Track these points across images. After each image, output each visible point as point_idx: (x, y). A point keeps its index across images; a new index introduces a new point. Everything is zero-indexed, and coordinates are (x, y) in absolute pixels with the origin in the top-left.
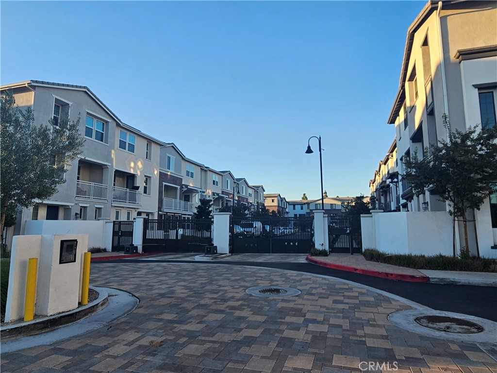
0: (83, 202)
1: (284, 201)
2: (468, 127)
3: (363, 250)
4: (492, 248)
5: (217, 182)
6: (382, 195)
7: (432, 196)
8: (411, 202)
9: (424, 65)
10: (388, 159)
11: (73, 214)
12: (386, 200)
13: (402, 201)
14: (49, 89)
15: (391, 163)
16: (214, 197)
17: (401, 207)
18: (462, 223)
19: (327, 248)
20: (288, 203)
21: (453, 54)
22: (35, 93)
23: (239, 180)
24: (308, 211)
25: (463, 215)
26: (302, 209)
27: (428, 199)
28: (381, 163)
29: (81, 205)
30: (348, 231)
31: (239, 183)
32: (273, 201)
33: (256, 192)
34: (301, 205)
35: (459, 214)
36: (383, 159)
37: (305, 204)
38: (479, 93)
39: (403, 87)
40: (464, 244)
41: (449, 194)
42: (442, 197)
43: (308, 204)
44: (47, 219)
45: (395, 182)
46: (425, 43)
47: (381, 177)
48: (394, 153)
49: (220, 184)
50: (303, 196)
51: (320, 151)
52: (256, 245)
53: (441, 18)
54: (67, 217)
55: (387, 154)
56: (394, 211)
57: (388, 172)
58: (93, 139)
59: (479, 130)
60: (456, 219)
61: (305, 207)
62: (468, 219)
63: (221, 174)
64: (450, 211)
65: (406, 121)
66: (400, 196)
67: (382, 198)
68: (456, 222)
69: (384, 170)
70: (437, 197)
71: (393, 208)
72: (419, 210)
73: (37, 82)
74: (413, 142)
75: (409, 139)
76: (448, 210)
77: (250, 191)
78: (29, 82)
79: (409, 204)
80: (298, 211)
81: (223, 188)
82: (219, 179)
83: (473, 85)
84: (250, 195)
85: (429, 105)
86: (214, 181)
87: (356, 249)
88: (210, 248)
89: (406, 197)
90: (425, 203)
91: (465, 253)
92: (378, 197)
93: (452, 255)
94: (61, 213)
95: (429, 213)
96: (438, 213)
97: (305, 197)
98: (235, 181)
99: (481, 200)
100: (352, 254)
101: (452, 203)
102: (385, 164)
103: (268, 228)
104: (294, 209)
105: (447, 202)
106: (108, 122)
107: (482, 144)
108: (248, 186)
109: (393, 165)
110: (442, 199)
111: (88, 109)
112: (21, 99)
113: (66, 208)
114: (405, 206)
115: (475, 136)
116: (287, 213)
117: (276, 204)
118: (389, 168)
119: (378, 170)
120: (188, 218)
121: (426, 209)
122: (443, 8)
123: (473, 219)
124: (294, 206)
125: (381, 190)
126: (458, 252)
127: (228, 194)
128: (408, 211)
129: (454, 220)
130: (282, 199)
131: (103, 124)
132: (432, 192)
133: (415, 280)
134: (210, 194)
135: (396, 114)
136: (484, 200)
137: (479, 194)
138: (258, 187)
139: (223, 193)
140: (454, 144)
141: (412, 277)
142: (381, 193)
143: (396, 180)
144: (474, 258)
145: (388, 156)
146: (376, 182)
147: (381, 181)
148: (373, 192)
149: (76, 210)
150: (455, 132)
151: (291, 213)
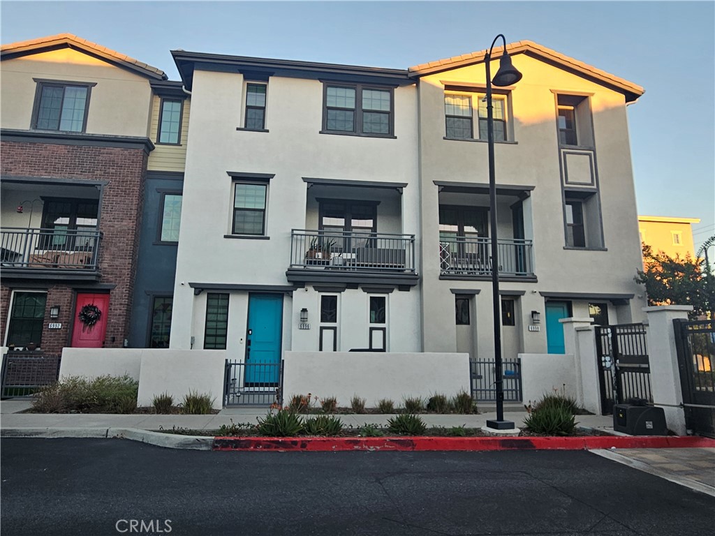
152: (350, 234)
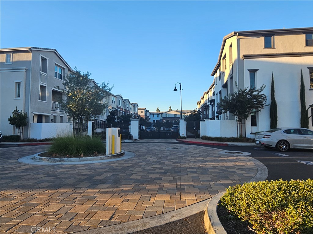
0: (55, 113)
1: (148, 112)
2: (245, 87)
3: (201, 136)
4: (251, 134)
5: (114, 101)
6: (205, 110)
7: (230, 113)
8: (220, 115)
9: (230, 56)
10: (209, 92)
11: (50, 120)
12: (206, 113)
13: (216, 114)
14: (38, 51)
15: (211, 93)
16: (113, 110)
17: (216, 117)
18: (241, 124)
19: (185, 136)
20: (150, 113)
21: (241, 56)
22: (32, 54)
23: (126, 100)
24: (162, 118)
25: (241, 121)
26: (158, 117)
27: (228, 115)
28: (205, 93)
29: (54, 115)
30: (195, 128)
31: (126, 101)
32: (142, 112)
33: (134, 107)
34: (157, 114)
35: (240, 121)
36: (206, 91)
37: (160, 114)
38: (250, 73)
39: (220, 61)
40: (241, 133)
41: (236, 114)
42: (234, 114)
43: (162, 114)
44: (45, 122)
45: (212, 104)
46: (231, 46)
47: (204, 101)
48: (212, 89)
49: (116, 102)
50: (157, 109)
51: (181, 90)
52: (152, 135)
53: (238, 39)
54: (47, 121)
55: (209, 89)
56: (211, 119)
57: (208, 99)
58: (58, 78)
59: (248, 89)
60: (239, 123)
61: (160, 116)
62: (243, 123)
63: (116, 96)
64: (237, 120)
65: (220, 77)
66: (215, 112)
67: (205, 112)
68: (239, 124)
69: (206, 97)
70: (232, 114)
71: (210, 117)
72: (224, 119)
73: (33, 48)
74: (223, 88)
75: (221, 86)
76: (236, 120)
77: (131, 106)
78: (30, 48)
79: (219, 116)
80: (156, 118)
81: (118, 105)
82: (115, 99)
83: (248, 70)
84: (131, 109)
85: (231, 74)
86: (113, 101)
87: (198, 136)
88: (130, 137)
89: (218, 113)
90: (227, 116)
91: (241, 136)
92: (202, 111)
93: (236, 137)
94: (44, 119)
95: (229, 120)
96: (232, 121)
97: (158, 110)
98: (124, 101)
99: (247, 116)
100: (196, 138)
101: (237, 117)
102: (207, 94)
103: (144, 127)
104: (153, 117)
105: (236, 116)
106: (65, 68)
107: (249, 95)
108: (130, 104)
109: (211, 95)
110: (234, 115)
111: (56, 62)
112: (23, 56)
113: (47, 117)
114: (217, 117)
115: (247, 91)
116: (150, 119)
117: (144, 114)
118: (209, 96)
119: (203, 96)
120: (100, 122)
121: (227, 119)
122: (239, 35)
123: (244, 123)
124: (153, 115)
125: (204, 108)
126: (239, 136)
127: (120, 108)
128: (219, 119)
129: (238, 123)
130: (147, 111)
131: (62, 70)
132: (230, 112)
133: (223, 145)
134: (111, 108)
135: (215, 72)
136: (249, 116)
137: (247, 114)
138: (135, 104)
139: (117, 107)
140: (239, 94)
141: (223, 144)
142: (204, 109)
143: (212, 103)
144: (244, 138)
145: (209, 90)
146: (201, 103)
147: (204, 103)
148: (199, 108)
149: (52, 118)
150: (240, 89)
151: (152, 119)
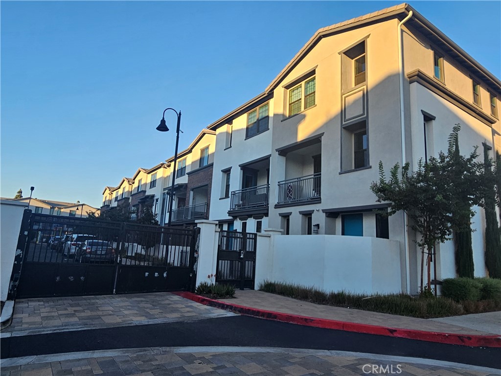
21: (407, 72)
30: (242, 255)
47: (134, 186)
52: (82, 278)
53: (401, 30)
57: (153, 182)
69: (145, 179)
74: (279, 154)
83: (421, 110)
109: (167, 175)
147: (132, 190)
152: (256, 188)
